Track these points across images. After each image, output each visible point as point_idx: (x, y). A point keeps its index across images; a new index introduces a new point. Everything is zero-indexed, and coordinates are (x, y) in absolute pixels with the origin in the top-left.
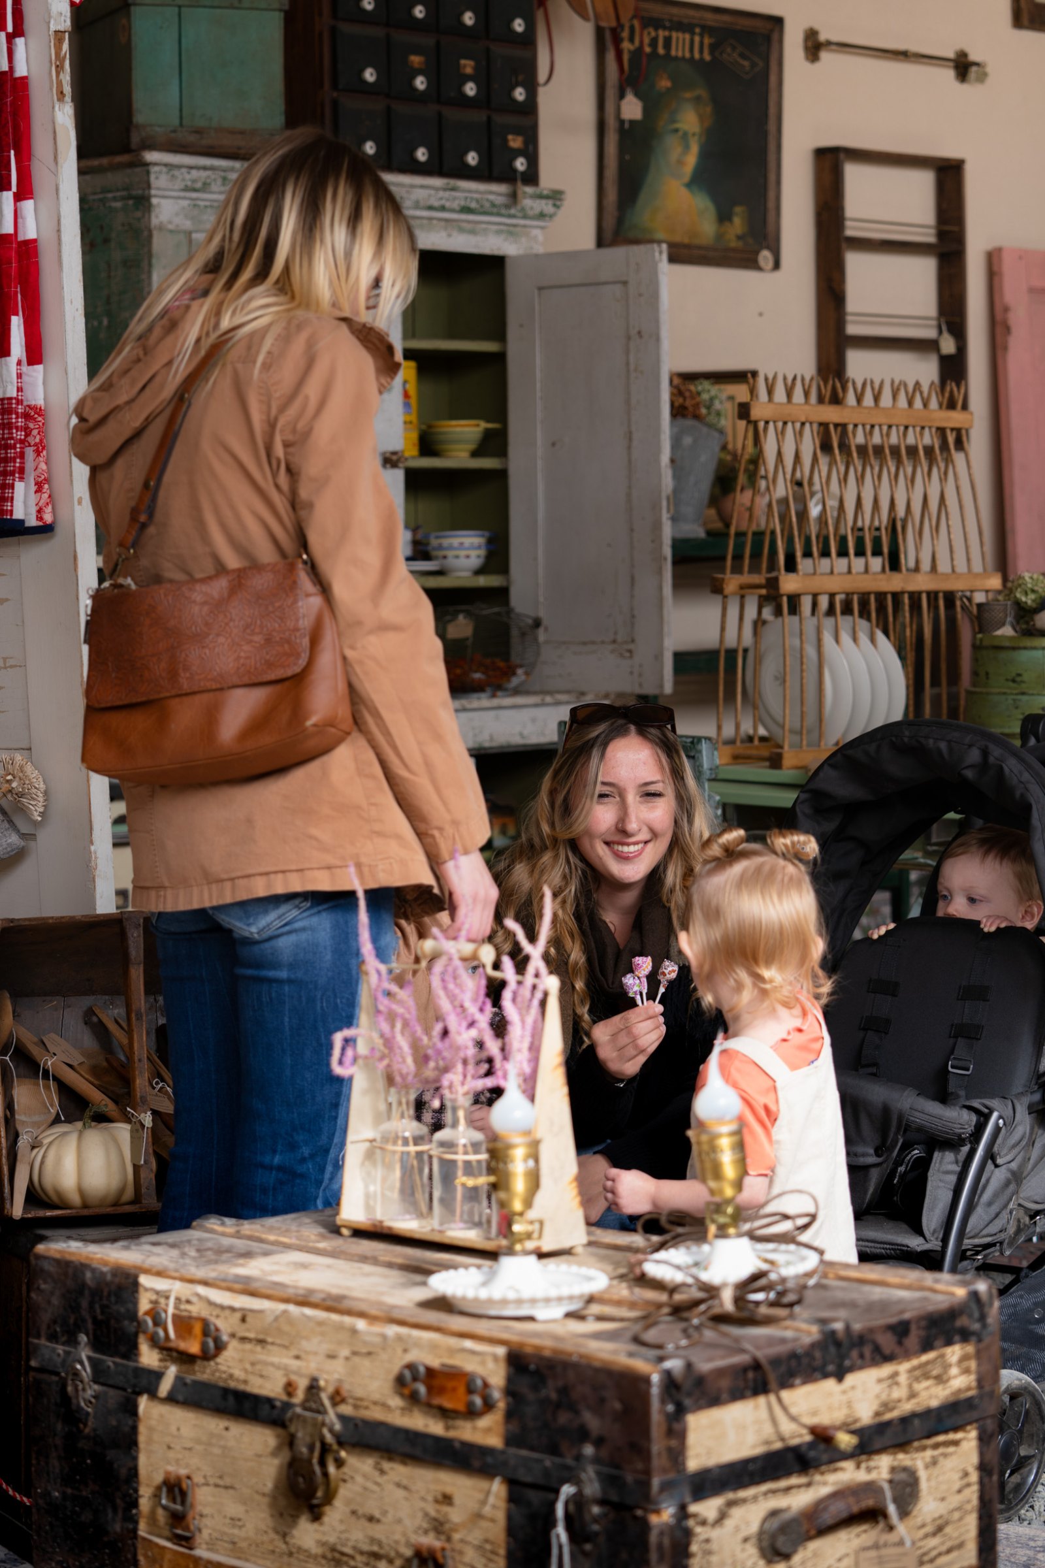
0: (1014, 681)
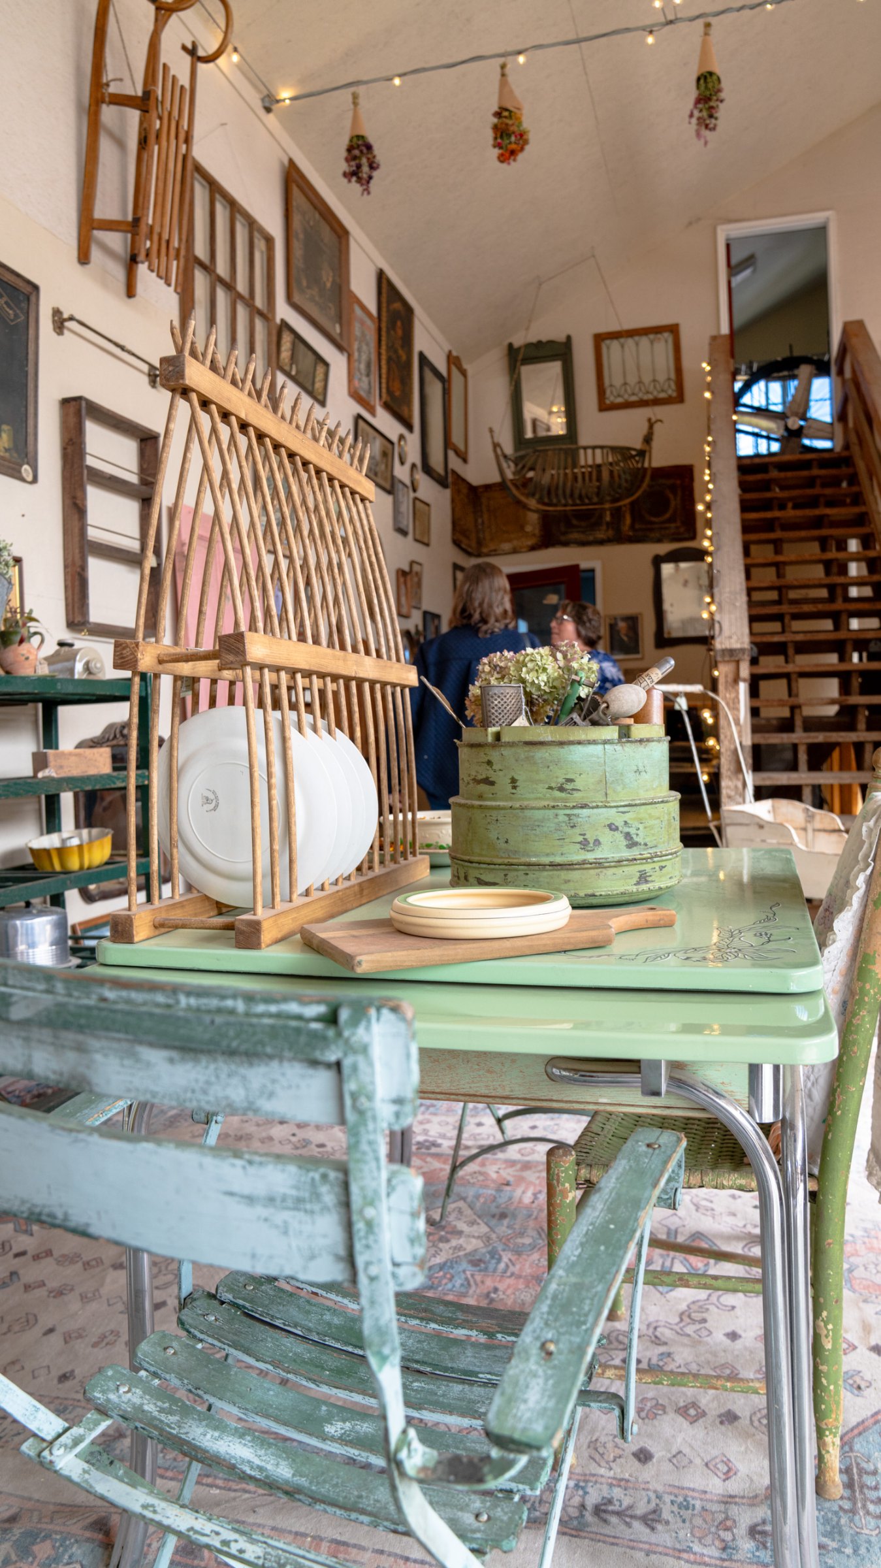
0: (561, 789)
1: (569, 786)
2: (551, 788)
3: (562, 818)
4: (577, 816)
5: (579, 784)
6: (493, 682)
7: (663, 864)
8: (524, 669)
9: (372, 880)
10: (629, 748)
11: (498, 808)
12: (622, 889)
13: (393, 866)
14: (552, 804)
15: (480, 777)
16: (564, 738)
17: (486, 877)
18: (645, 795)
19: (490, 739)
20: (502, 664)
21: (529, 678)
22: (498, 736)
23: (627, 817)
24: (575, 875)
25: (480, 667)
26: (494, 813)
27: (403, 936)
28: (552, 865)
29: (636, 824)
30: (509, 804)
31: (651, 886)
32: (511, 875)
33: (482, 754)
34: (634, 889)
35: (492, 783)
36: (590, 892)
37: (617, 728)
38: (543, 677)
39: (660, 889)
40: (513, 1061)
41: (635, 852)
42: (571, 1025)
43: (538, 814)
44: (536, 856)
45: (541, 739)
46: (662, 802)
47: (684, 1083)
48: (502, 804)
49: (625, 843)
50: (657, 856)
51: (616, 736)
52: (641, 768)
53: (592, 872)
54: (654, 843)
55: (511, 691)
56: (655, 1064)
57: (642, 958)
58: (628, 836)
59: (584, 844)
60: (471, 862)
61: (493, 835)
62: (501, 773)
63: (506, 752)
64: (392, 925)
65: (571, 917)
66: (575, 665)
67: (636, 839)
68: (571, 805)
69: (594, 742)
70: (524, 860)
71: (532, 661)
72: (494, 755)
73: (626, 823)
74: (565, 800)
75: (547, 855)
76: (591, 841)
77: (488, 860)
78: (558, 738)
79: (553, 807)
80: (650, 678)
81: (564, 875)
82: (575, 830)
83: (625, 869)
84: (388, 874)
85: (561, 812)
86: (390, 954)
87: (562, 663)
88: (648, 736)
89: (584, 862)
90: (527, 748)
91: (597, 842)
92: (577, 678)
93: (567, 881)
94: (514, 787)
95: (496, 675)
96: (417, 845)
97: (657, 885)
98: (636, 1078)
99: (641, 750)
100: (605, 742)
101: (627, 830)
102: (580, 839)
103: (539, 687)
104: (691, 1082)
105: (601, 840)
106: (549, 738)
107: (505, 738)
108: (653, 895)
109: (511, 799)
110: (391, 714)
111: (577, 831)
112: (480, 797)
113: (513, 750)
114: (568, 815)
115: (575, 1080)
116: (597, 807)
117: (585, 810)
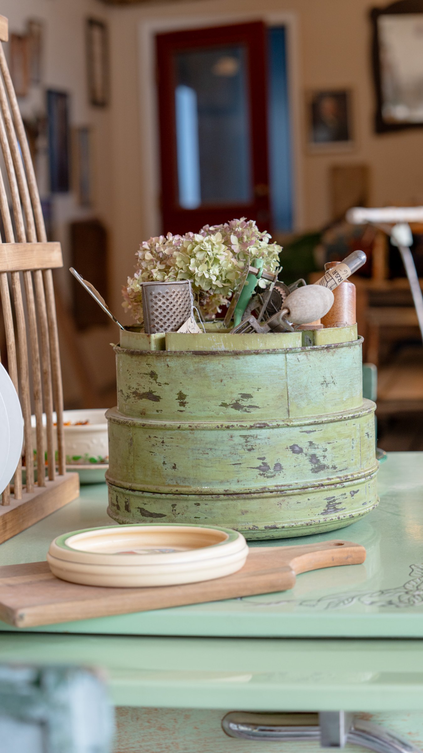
0: (237, 406)
1: (245, 403)
2: (224, 405)
3: (237, 440)
4: (256, 437)
5: (257, 400)
6: (156, 275)
7: (355, 488)
8: (192, 261)
9: (15, 511)
10: (314, 357)
11: (164, 428)
12: (307, 520)
13: (37, 490)
14: (226, 424)
15: (142, 391)
16: (239, 348)
17: (152, 508)
18: (333, 411)
19: (153, 347)
20: (166, 251)
21: (199, 271)
22: (162, 344)
23: (312, 437)
24: (253, 505)
25: (140, 254)
26: (160, 434)
27: (64, 585)
28: (227, 494)
29: (323, 445)
30: (177, 423)
31: (340, 514)
32: (180, 505)
33: (144, 364)
34: (321, 518)
35: (157, 399)
36: (270, 524)
37: (300, 334)
38: (215, 270)
39: (352, 517)
40: (187, 717)
41: (322, 477)
42: (250, 677)
43: (210, 436)
44: (210, 483)
45: (213, 348)
46: (353, 417)
47: (369, 733)
48: (168, 423)
49: (310, 466)
50: (347, 480)
51: (299, 343)
52: (328, 379)
53: (272, 500)
54: (344, 465)
55: (177, 289)
56: (334, 716)
57: (323, 604)
58: (313, 458)
59: (264, 469)
60: (134, 490)
61: (158, 459)
62: (167, 387)
63: (173, 363)
64: (50, 571)
65: (249, 557)
66: (252, 250)
67: (323, 462)
68: (248, 424)
69: (274, 352)
70: (193, 488)
71: (201, 250)
72: (159, 366)
73: (311, 443)
74: (242, 419)
75: (222, 482)
76: (272, 466)
77: (153, 488)
78: (232, 347)
79: (228, 427)
80: (338, 275)
81: (241, 505)
82: (252, 453)
83: (311, 496)
84: (33, 501)
85: (237, 433)
86: (53, 606)
87: (236, 247)
88: (336, 341)
89: (263, 490)
90: (197, 359)
91: (278, 467)
92: (255, 270)
93: (244, 513)
94: (183, 404)
95: (160, 266)
96: (64, 460)
97: (347, 513)
98: (315, 732)
99: (329, 358)
100: (287, 351)
101: (312, 451)
102: (259, 463)
103: (210, 282)
104: (376, 733)
105: (283, 464)
106: (222, 348)
107: (171, 347)
108: (342, 524)
109: (179, 418)
110: (33, 306)
111: (255, 454)
112: (143, 414)
113: (181, 360)
114: (244, 436)
115: (254, 735)
116: (278, 426)
117: (264, 431)
